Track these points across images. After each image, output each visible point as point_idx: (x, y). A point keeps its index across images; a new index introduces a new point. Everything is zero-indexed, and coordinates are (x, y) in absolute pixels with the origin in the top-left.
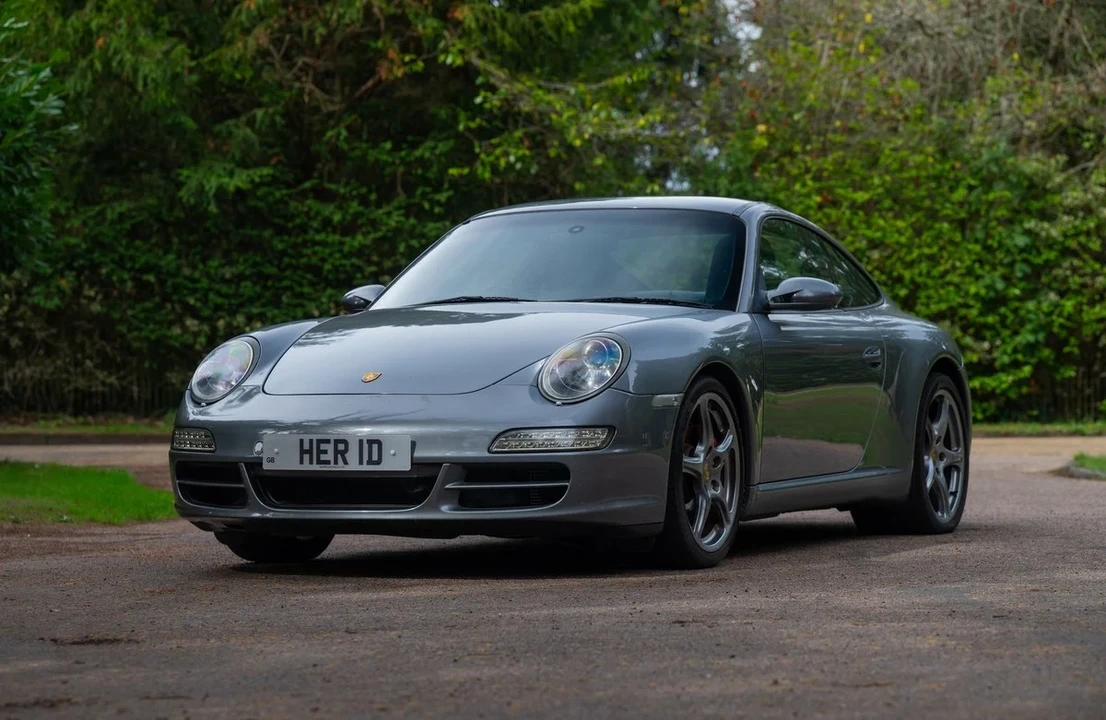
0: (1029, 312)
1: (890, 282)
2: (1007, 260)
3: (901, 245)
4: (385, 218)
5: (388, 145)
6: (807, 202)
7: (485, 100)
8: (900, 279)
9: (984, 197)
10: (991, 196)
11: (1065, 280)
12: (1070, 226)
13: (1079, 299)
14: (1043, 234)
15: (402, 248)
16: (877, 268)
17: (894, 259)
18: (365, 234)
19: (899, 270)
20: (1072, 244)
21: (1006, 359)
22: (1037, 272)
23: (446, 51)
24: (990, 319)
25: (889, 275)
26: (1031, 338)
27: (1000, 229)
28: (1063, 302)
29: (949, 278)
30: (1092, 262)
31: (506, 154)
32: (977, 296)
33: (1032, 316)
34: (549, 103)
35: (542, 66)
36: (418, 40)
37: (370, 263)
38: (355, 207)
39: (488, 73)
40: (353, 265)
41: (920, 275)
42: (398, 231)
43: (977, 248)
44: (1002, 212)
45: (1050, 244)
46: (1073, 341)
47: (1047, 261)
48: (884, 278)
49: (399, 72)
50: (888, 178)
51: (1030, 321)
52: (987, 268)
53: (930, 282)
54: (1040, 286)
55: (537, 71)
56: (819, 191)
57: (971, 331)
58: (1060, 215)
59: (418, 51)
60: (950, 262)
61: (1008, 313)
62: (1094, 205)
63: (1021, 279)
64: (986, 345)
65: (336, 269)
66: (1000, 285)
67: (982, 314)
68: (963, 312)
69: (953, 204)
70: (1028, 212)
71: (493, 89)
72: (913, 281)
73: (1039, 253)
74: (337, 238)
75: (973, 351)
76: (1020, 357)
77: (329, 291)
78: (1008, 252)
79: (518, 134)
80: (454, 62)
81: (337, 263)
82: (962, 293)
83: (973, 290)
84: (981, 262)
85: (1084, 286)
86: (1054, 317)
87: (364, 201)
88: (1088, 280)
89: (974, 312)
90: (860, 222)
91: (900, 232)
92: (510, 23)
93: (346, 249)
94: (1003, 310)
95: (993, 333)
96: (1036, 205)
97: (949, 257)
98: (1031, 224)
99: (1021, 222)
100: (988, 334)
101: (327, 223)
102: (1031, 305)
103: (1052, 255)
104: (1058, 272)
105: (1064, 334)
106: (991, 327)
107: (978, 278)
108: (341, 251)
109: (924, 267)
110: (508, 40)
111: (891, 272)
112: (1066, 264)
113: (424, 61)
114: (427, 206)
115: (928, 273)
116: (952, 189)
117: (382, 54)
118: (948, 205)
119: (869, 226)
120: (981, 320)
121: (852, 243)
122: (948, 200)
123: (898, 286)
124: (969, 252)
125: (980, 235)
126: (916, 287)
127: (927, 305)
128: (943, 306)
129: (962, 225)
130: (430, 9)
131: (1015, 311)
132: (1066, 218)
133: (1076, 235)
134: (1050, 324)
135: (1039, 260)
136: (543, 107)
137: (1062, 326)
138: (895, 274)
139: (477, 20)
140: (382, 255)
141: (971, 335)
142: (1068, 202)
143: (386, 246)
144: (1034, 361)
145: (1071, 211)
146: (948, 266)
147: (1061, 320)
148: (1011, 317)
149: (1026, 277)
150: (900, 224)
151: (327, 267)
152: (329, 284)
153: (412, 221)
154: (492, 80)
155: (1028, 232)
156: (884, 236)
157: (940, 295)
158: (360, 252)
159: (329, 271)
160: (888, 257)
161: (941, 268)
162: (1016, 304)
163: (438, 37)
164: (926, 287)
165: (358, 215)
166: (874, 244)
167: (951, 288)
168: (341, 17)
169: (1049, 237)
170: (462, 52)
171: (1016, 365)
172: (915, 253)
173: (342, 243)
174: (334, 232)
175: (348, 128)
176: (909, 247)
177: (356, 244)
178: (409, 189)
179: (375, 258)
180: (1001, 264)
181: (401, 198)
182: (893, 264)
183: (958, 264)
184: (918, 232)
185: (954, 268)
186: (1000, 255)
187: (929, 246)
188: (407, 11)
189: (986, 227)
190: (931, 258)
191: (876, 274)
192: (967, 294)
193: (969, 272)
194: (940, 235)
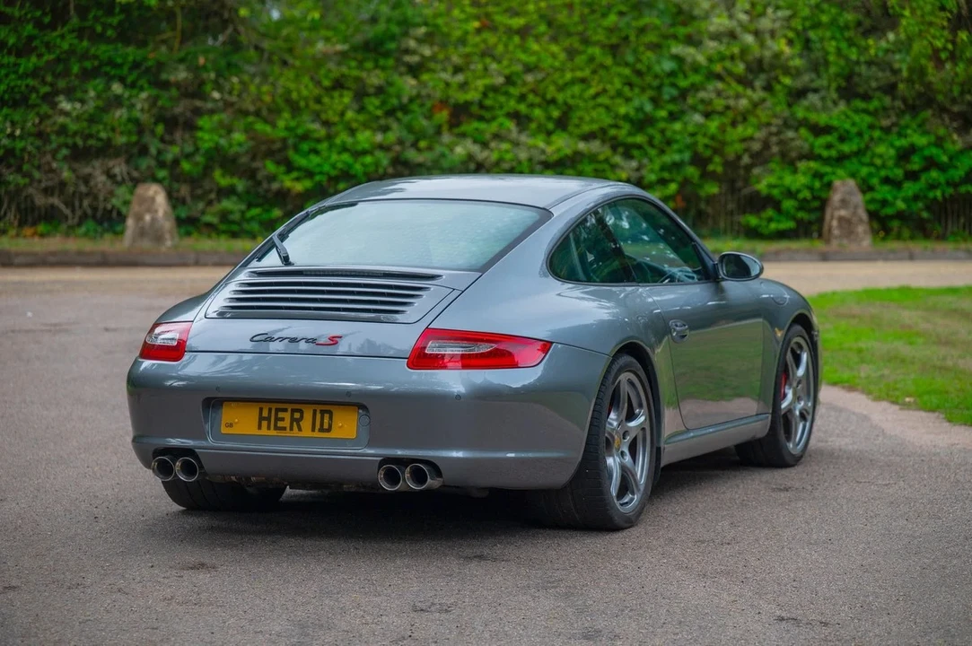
0: (675, 132)
1: (544, 104)
2: (655, 84)
3: (555, 69)
4: (58, 41)
6: (465, 26)
8: (553, 101)
9: (634, 23)
10: (641, 23)
11: (711, 102)
12: (715, 52)
13: (723, 120)
14: (689, 59)
15: (76, 69)
16: (531, 91)
17: (548, 82)
18: (40, 56)
19: (552, 92)
20: (717, 68)
21: (654, 177)
22: (683, 94)
24: (639, 139)
25: (544, 97)
26: (677, 157)
27: (649, 53)
28: (708, 123)
29: (599, 100)
30: (735, 85)
32: (626, 117)
33: (679, 137)
37: (44, 82)
38: (29, 29)
40: (28, 86)
41: (573, 97)
42: (71, 52)
43: (627, 71)
44: (651, 38)
45: (696, 69)
46: (717, 159)
47: (693, 84)
48: (538, 99)
50: (542, 5)
51: (677, 141)
52: (637, 90)
53: (582, 104)
54: (685, 108)
56: (477, 17)
57: (621, 150)
58: (706, 41)
60: (601, 86)
61: (656, 134)
62: (737, 31)
63: (669, 102)
64: (634, 164)
67: (630, 134)
68: (613, 132)
69: (604, 29)
70: (675, 37)
72: (565, 103)
73: (685, 76)
74: (12, 59)
76: (666, 174)
78: (656, 76)
81: (12, 84)
82: (612, 115)
83: (623, 110)
84: (631, 85)
85: (728, 107)
86: (699, 137)
87: (39, 24)
88: (731, 102)
89: (624, 132)
90: (516, 46)
91: (554, 56)
93: (21, 70)
94: (651, 131)
95: (642, 152)
96: (683, 31)
97: (600, 80)
98: (677, 49)
99: (668, 47)
100: (636, 153)
102: (677, 126)
103: (698, 78)
104: (704, 95)
105: (708, 152)
106: (639, 147)
107: (628, 100)
108: (16, 72)
109: (576, 89)
111: (545, 94)
112: (710, 87)
114: (99, 29)
115: (580, 95)
116: (604, 15)
118: (599, 31)
119: (525, 51)
120: (630, 140)
121: (508, 66)
122: (599, 26)
123: (551, 107)
124: (619, 75)
125: (630, 58)
126: (568, 108)
127: (579, 126)
128: (595, 127)
129: (614, 50)
131: (663, 132)
132: (712, 43)
133: (721, 59)
134: (695, 144)
135: (684, 83)
137: (705, 145)
138: (549, 96)
140: (56, 76)
141: (620, 154)
142: (712, 28)
143: (60, 68)
144: (679, 178)
145: (716, 37)
146: (599, 88)
147: (705, 140)
148: (658, 137)
149: (672, 100)
150: (554, 48)
153: (85, 43)
155: (675, 57)
156: (539, 60)
157: (591, 116)
158: (35, 73)
160: (542, 80)
161: (593, 91)
162: (662, 125)
164: (578, 108)
165: (31, 38)
166: (529, 69)
167: (602, 110)
169: (694, 61)
171: (662, 182)
172: (568, 76)
173: (16, 65)
174: (9, 53)
176: (563, 70)
177: (31, 65)
178: (82, 12)
179: (49, 78)
180: (650, 87)
181: (75, 21)
182: (547, 87)
183: (609, 87)
184: (571, 53)
185: (605, 91)
186: (648, 79)
187: (580, 69)
189: (635, 51)
190: (583, 81)
191: (531, 97)
192: (617, 116)
193: (619, 94)
194: (592, 59)
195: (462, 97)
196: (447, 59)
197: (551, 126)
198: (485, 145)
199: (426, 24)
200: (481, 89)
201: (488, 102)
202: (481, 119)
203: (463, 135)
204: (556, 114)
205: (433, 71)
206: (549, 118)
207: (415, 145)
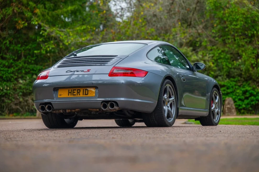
4: (19, 64)
5: (20, 45)
7: (43, 33)
15: (23, 72)
18: (14, 68)
23: (33, 21)
31: (49, 47)
34: (60, 34)
35: (58, 25)
36: (26, 18)
37: (15, 75)
38: (11, 61)
39: (44, 26)
40: (11, 76)
42: (22, 67)
49: (22, 26)
55: (57, 26)
59: (27, 21)
65: (7, 77)
71: (45, 31)
74: (7, 69)
77: (5, 83)
79: (52, 42)
80: (35, 23)
81: (7, 75)
87: (14, 60)
92: (50, 14)
93: (9, 72)
101: (4, 66)
108: (8, 72)
110: (49, 18)
113: (27, 23)
114: (30, 61)
117: (17, 22)
130: (29, 10)
136: (58, 35)
139: (41, 13)
140: (18, 73)
143: (20, 71)
151: (4, 76)
152: (4, 81)
153: (26, 65)
154: (45, 28)
158: (13, 73)
159: (5, 78)
163: (31, 17)
165: (12, 63)
168: (6, 12)
170: (37, 21)
173: (8, 71)
174: (6, 67)
175: (9, 41)
177: (12, 71)
178: (25, 56)
179: (17, 74)
181: (23, 59)
188: (23, 11)
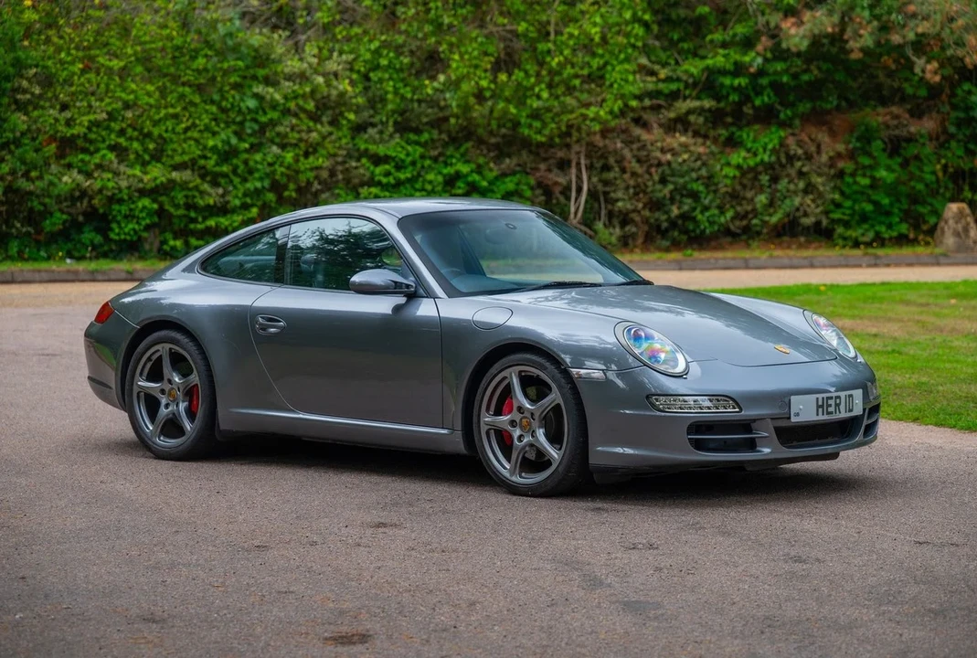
0: (256, 162)
1: (141, 137)
2: (238, 119)
3: (151, 106)
6: (71, 68)
8: (149, 135)
9: (219, 65)
10: (226, 65)
11: (286, 136)
12: (290, 91)
13: (297, 151)
14: (268, 97)
16: (130, 126)
17: (144, 118)
19: (148, 126)
20: (292, 105)
21: (237, 202)
22: (263, 129)
24: (225, 169)
25: (141, 131)
26: (258, 185)
27: (233, 92)
28: (284, 154)
29: (189, 134)
30: (306, 121)
32: (214, 149)
33: (259, 167)
41: (166, 131)
43: (214, 109)
44: (234, 79)
45: (274, 106)
46: (292, 186)
47: (271, 120)
48: (136, 133)
50: (139, 48)
51: (258, 170)
52: (222, 125)
53: (175, 138)
54: (264, 141)
56: (82, 60)
57: (208, 178)
58: (282, 81)
60: (191, 121)
61: (240, 164)
62: (308, 73)
63: (251, 135)
64: (220, 191)
66: (234, 141)
67: (217, 164)
68: (202, 162)
69: (193, 70)
70: (254, 78)
72: (160, 136)
73: (265, 113)
75: (210, 195)
76: (248, 200)
78: (240, 112)
82: (201, 147)
83: (211, 143)
84: (217, 121)
85: (301, 140)
86: (277, 166)
88: (304, 136)
89: (212, 162)
90: (115, 86)
91: (149, 94)
94: (235, 161)
95: (227, 180)
96: (261, 72)
97: (190, 116)
98: (259, 89)
99: (250, 87)
100: (222, 181)
102: (258, 157)
103: (274, 115)
104: (280, 129)
105: (284, 180)
106: (225, 175)
107: (214, 134)
109: (169, 124)
111: (142, 129)
112: (286, 123)
115: (173, 129)
116: (193, 58)
118: (189, 72)
119: (124, 90)
120: (217, 169)
121: (110, 104)
122: (189, 68)
123: (147, 140)
124: (206, 111)
125: (216, 97)
126: (162, 141)
127: (172, 157)
128: (186, 158)
129: (199, 89)
131: (246, 162)
132: (287, 84)
133: (296, 98)
134: (274, 172)
135: (263, 119)
137: (282, 174)
138: (146, 130)
141: (208, 182)
142: (287, 70)
144: (259, 203)
145: (289, 78)
146: (189, 123)
147: (283, 169)
148: (242, 167)
149: (253, 134)
150: (150, 88)
155: (256, 96)
156: (136, 98)
157: (183, 149)
160: (140, 116)
161: (183, 126)
162: (245, 156)
164: (171, 140)
166: (127, 106)
167: (192, 142)
169: (273, 99)
171: (245, 207)
172: (163, 112)
176: (158, 108)
180: (234, 122)
182: (143, 122)
183: (197, 122)
184: (163, 92)
185: (194, 125)
186: (232, 115)
187: (172, 106)
189: (221, 90)
190: (175, 116)
191: (130, 131)
192: (205, 147)
193: (207, 128)
194: (182, 96)
195: (70, 132)
196: (57, 97)
197: (147, 157)
198: (89, 175)
199: (37, 66)
200: (86, 124)
201: (92, 136)
202: (84, 151)
203: (69, 166)
204: (151, 146)
205: (43, 108)
206: (146, 150)
207: (26, 175)
